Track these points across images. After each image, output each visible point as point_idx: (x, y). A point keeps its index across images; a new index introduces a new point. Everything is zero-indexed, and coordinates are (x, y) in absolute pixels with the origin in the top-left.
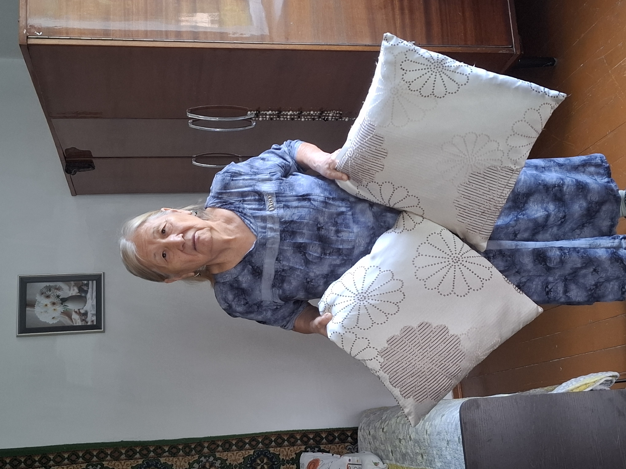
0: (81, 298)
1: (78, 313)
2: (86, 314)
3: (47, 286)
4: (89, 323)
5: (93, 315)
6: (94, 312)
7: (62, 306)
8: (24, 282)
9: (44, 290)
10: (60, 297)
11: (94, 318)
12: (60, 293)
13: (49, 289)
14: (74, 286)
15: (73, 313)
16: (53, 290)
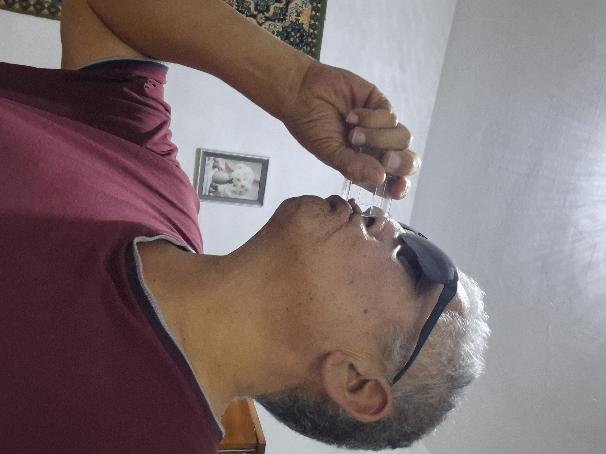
0: (216, 182)
1: (220, 169)
2: (214, 167)
3: (243, 195)
4: (212, 158)
5: (208, 165)
7: (232, 177)
9: (245, 192)
10: (233, 184)
11: (207, 162)
12: (233, 189)
14: (221, 193)
15: (223, 169)
16: (238, 192)
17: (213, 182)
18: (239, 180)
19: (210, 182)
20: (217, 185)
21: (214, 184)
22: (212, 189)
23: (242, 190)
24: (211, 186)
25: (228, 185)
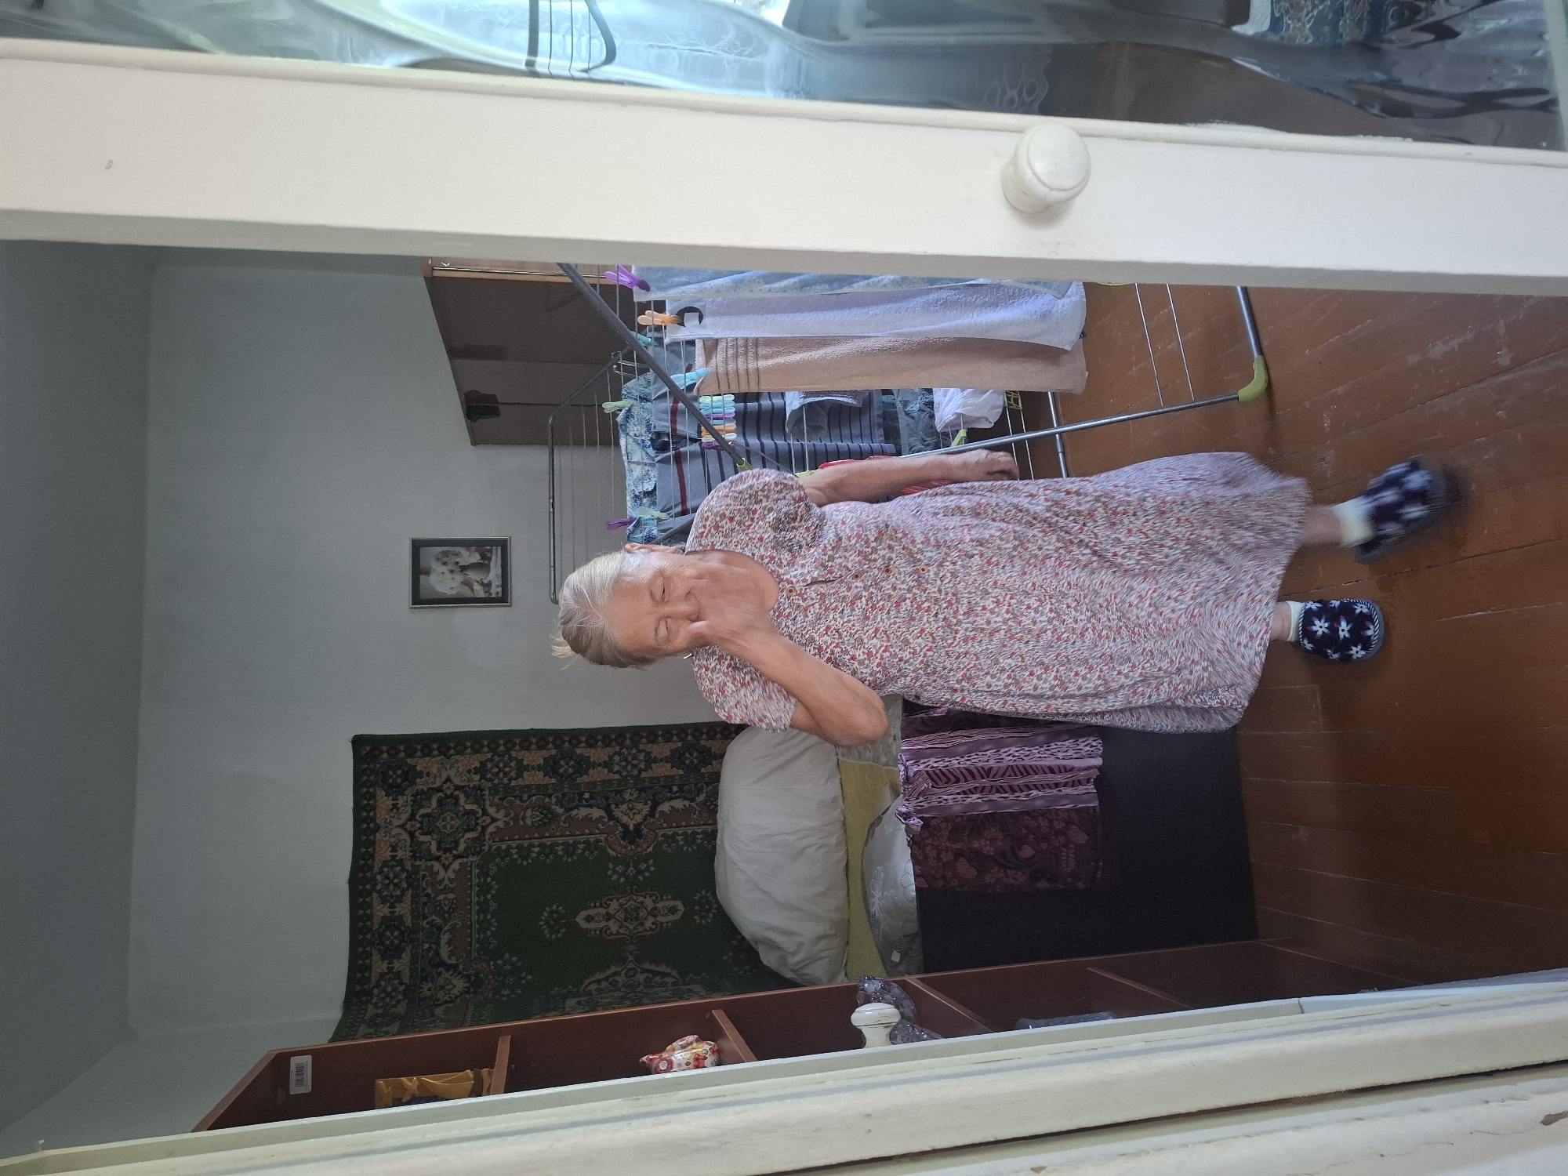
0: (483, 566)
1: (482, 584)
2: (489, 585)
3: (443, 552)
4: (493, 596)
5: (498, 586)
6: (500, 583)
7: (462, 575)
8: (417, 546)
9: (441, 557)
10: (459, 565)
11: (500, 590)
12: (458, 559)
13: (446, 554)
14: (474, 552)
15: (476, 584)
16: (450, 556)
17: (489, 565)
18: (452, 572)
19: (492, 564)
20: (480, 562)
21: (486, 562)
22: (488, 555)
23: (446, 559)
24: (489, 559)
25: (466, 564)
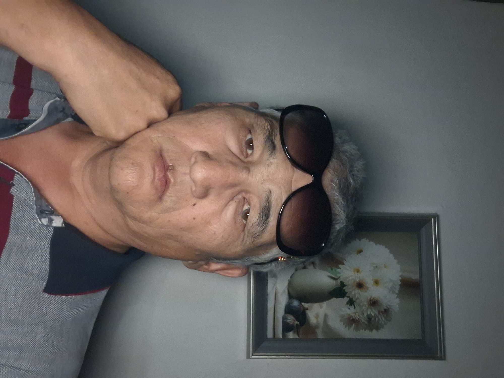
0: (301, 296)
3: (378, 328)
7: (341, 279)
9: (382, 319)
10: (346, 300)
12: (348, 312)
13: (371, 323)
14: (317, 327)
16: (364, 320)
17: (290, 297)
18: (360, 285)
19: (283, 300)
20: (306, 305)
21: (296, 303)
22: (291, 319)
23: (372, 312)
24: (289, 310)
25: (334, 301)
